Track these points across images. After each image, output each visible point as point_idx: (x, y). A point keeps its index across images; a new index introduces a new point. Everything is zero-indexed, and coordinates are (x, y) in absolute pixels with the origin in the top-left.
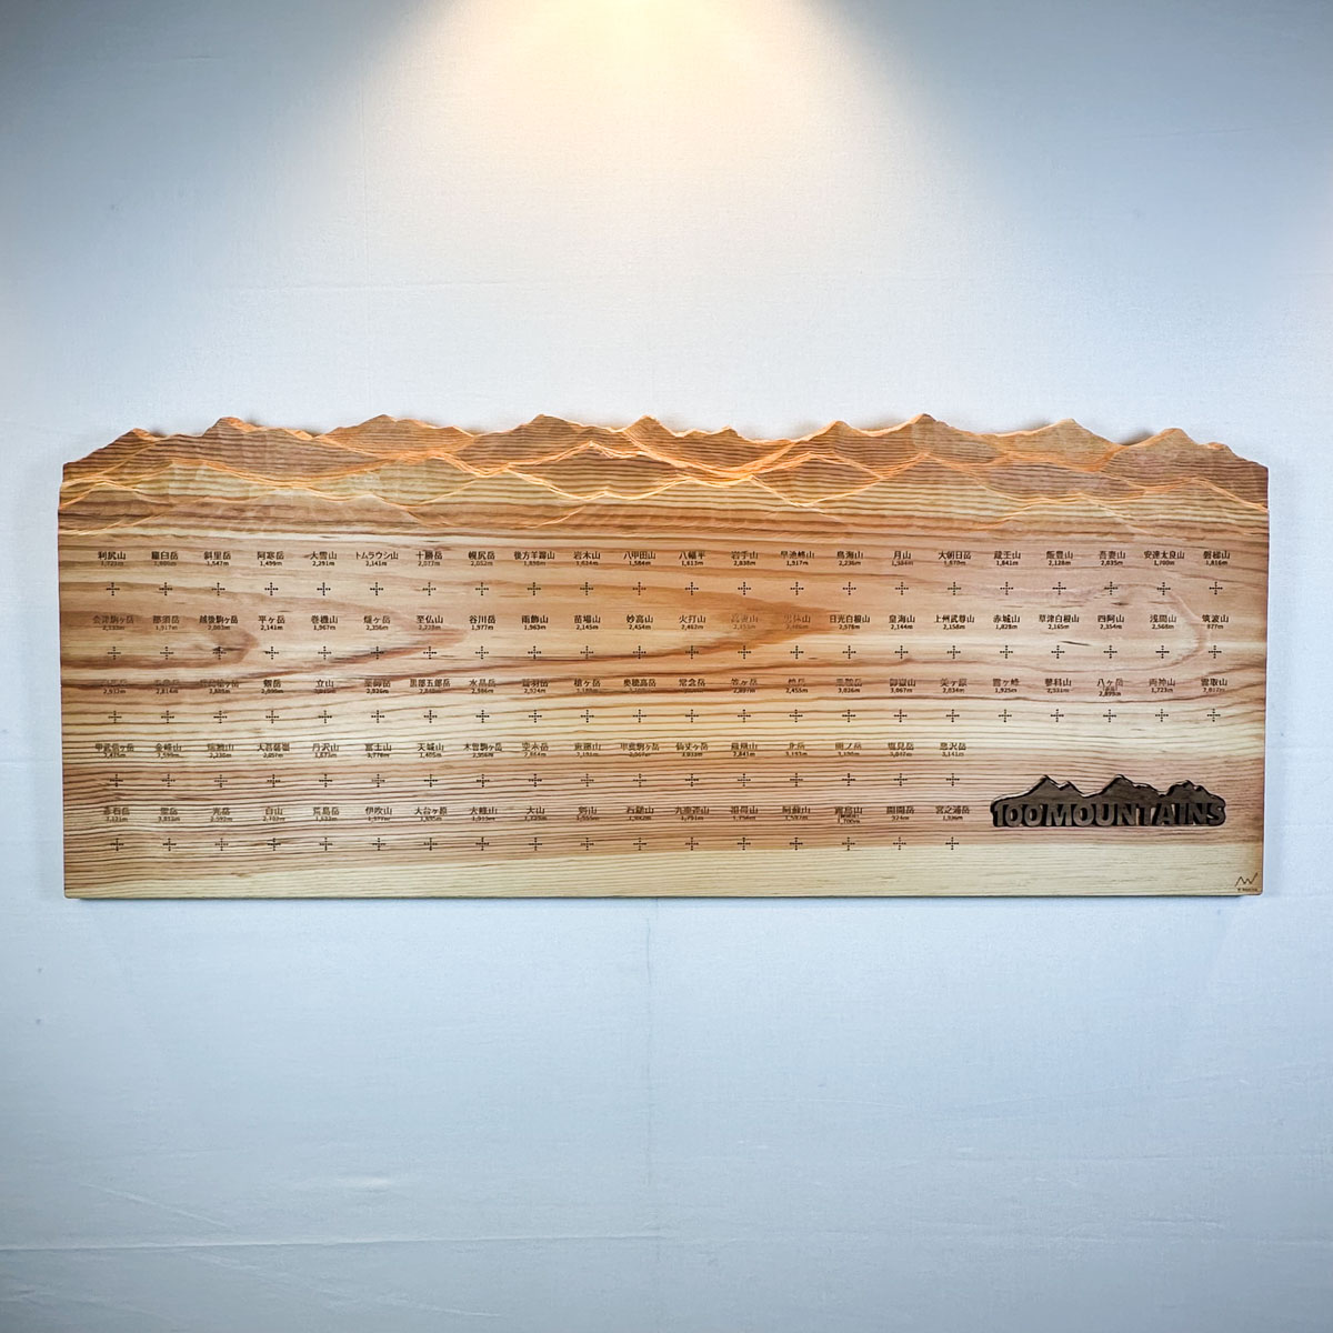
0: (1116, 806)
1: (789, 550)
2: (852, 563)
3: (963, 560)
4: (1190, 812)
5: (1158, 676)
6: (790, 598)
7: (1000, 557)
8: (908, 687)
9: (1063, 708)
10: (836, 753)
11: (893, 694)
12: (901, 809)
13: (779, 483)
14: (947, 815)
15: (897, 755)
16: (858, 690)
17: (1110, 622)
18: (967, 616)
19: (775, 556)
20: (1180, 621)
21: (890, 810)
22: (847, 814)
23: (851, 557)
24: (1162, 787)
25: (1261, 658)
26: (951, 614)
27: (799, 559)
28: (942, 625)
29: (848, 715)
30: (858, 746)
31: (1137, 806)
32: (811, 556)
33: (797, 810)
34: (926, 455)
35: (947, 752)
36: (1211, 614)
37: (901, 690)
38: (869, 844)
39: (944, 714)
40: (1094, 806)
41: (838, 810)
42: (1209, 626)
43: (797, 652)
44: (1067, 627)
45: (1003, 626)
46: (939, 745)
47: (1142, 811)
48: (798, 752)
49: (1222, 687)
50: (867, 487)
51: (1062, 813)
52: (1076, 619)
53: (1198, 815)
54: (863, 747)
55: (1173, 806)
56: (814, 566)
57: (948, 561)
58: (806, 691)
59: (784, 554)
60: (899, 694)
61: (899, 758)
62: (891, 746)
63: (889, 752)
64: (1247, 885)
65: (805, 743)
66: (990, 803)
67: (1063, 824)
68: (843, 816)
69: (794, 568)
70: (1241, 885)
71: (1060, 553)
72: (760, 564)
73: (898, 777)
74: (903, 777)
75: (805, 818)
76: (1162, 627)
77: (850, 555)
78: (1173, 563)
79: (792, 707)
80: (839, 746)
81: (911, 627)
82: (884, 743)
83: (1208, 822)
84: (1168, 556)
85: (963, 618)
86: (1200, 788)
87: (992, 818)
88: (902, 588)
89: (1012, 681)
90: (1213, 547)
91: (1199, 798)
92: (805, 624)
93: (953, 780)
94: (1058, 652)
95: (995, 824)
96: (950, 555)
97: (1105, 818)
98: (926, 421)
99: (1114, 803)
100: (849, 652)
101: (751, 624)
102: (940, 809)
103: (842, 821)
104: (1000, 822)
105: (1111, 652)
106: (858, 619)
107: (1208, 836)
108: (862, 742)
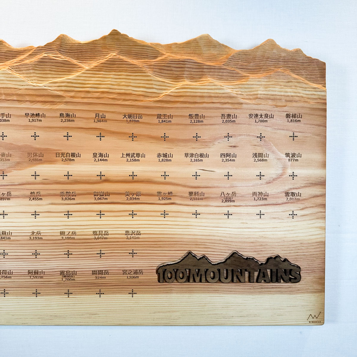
0: (232, 270)
1: (30, 112)
2: (69, 121)
3: (137, 119)
4: (279, 275)
5: (257, 191)
6: (31, 142)
7: (160, 118)
8: (105, 197)
9: (199, 210)
10: (60, 238)
11: (96, 201)
12: (101, 272)
13: (24, 72)
14: (129, 275)
15: (98, 238)
16: (74, 199)
17: (228, 158)
18: (141, 153)
19: (21, 116)
20: (271, 157)
21: (94, 272)
22: (67, 275)
23: (68, 117)
24: (262, 258)
25: (323, 179)
26: (131, 152)
27: (36, 118)
28: (125, 159)
29: (68, 214)
30: (74, 233)
31: (246, 270)
32: (44, 116)
33: (36, 272)
34: (114, 54)
35: (129, 236)
36: (291, 152)
37: (100, 199)
38: (81, 293)
39: (127, 213)
40: (219, 270)
41: (62, 273)
42: (289, 160)
43: (35, 175)
44: (202, 160)
45: (163, 160)
46: (124, 232)
47: (249, 273)
48: (36, 236)
49: (298, 197)
50: (78, 74)
51: (199, 274)
52: (207, 156)
53: (284, 276)
54: (77, 234)
55: (269, 271)
56: (45, 122)
57: (129, 119)
58: (41, 199)
59: (27, 115)
60: (100, 201)
61: (100, 240)
62: (95, 233)
63: (93, 237)
64: (315, 320)
65: (41, 231)
66: (155, 268)
67: (201, 281)
68: (65, 276)
69: (34, 123)
70: (311, 319)
71: (197, 115)
72: (13, 121)
73: (99, 252)
74: (102, 252)
75: (42, 277)
76: (260, 160)
77: (68, 115)
78: (266, 121)
79: (33, 209)
80: (62, 233)
81: (106, 160)
82: (90, 231)
83: (290, 280)
84: (263, 117)
85: (138, 155)
86: (286, 260)
87: (157, 277)
88: (100, 136)
89: (169, 193)
90: (292, 111)
91: (285, 266)
92: (40, 158)
93: (133, 254)
94: (196, 176)
95: (159, 281)
96: (130, 116)
97: (226, 278)
98: (115, 34)
99: (231, 269)
100: (68, 176)
101: (7, 158)
102: (125, 272)
103: (64, 279)
104: (161, 280)
105: (228, 176)
106: (73, 155)
107: (290, 289)
108: (77, 231)
